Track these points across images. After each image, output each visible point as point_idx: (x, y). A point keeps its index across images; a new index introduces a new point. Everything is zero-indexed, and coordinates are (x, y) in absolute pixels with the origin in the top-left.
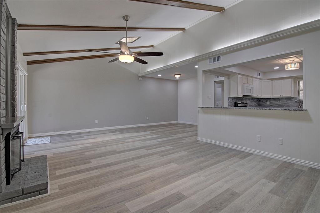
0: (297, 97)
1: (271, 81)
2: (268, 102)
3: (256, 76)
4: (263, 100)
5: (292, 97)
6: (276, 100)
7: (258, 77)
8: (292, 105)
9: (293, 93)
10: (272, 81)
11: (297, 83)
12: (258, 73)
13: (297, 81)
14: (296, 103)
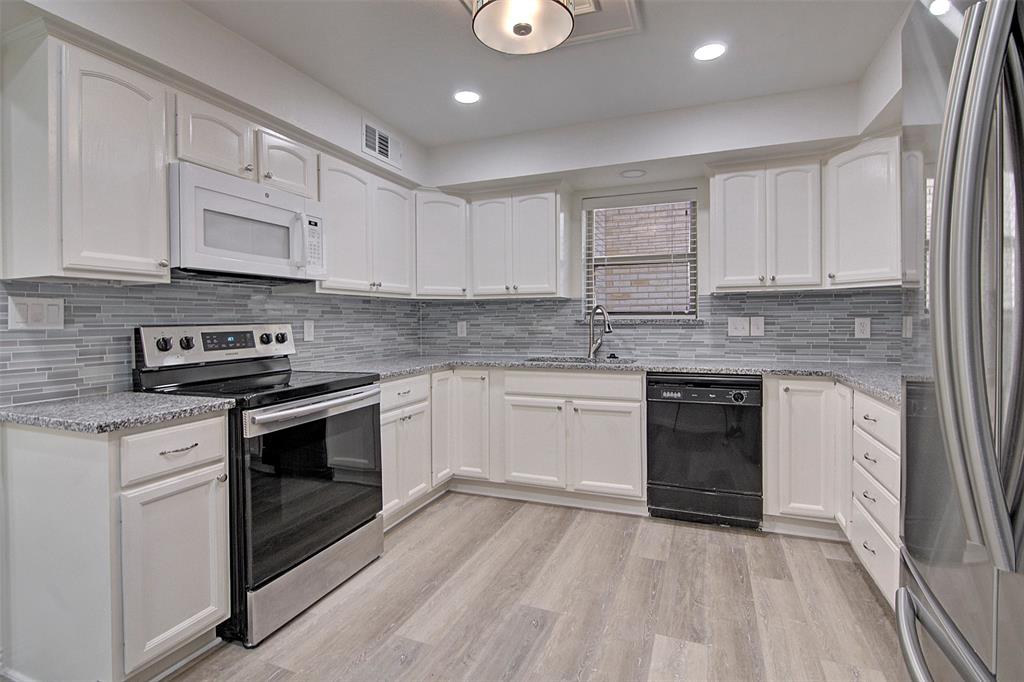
0: (583, 295)
1: (462, 202)
2: (459, 323)
3: (356, 145)
4: (434, 313)
5: (561, 294)
6: (494, 311)
7: (373, 156)
8: (562, 340)
9: (562, 275)
10: (469, 202)
11: (581, 220)
12: (370, 132)
13: (584, 213)
14: (577, 330)
